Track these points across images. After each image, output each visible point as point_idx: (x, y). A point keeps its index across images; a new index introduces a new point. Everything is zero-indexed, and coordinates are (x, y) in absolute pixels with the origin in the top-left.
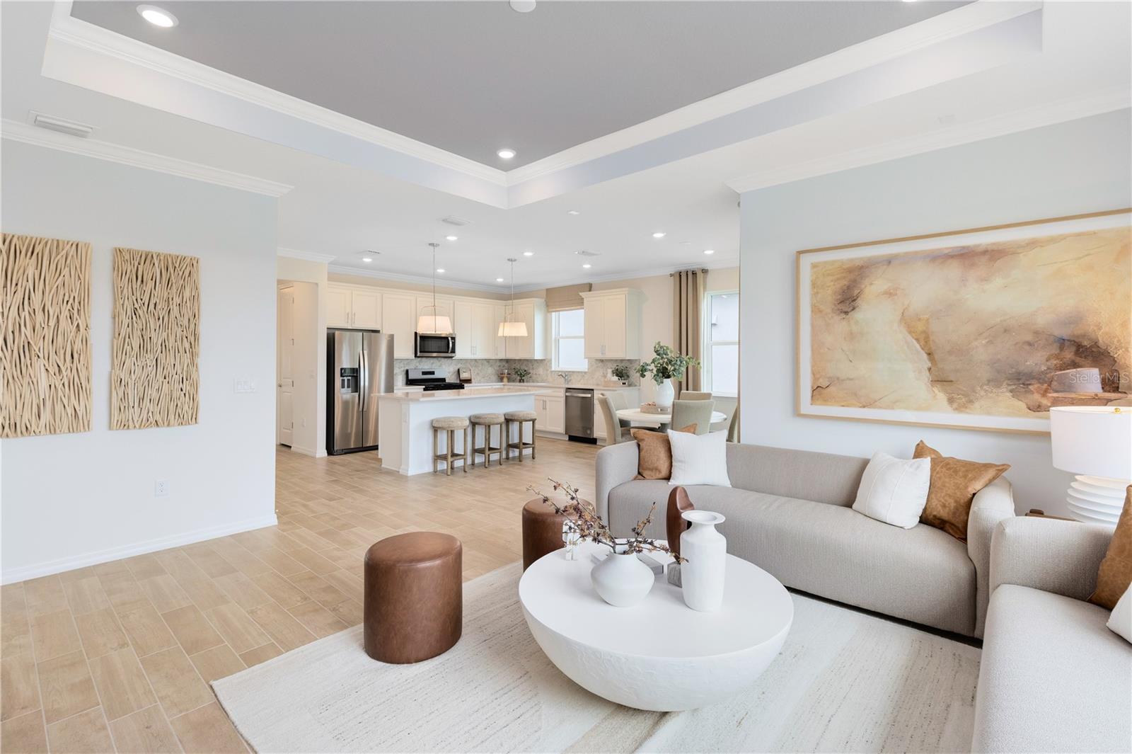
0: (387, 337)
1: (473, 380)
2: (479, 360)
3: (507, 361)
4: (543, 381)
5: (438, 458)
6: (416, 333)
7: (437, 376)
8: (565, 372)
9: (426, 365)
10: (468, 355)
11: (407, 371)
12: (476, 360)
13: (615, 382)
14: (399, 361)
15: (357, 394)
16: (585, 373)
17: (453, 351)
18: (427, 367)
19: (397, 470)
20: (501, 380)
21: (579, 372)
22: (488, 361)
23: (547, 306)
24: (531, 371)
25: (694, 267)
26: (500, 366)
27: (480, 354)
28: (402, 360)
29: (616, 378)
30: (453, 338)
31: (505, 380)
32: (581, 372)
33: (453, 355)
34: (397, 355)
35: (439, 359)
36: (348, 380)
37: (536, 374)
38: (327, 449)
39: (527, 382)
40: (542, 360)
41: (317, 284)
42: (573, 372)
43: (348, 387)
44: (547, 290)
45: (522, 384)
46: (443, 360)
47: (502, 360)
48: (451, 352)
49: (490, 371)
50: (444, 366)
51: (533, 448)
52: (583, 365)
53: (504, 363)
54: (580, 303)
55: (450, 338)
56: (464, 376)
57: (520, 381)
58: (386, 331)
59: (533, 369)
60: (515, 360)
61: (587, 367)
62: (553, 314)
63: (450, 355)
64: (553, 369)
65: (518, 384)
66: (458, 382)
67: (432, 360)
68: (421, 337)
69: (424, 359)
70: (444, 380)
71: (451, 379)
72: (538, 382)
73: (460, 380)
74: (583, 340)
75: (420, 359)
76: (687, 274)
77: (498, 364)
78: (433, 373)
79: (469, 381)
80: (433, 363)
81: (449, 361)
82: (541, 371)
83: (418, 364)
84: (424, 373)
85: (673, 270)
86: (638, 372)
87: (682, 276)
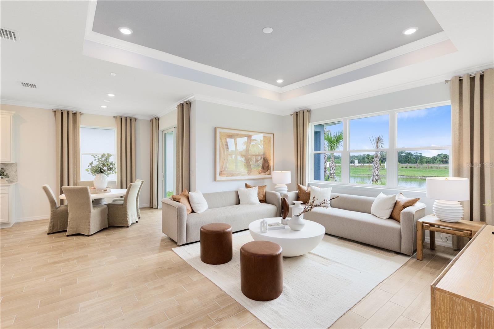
76: (68, 113)
85: (55, 108)
86: (16, 172)
87: (63, 113)
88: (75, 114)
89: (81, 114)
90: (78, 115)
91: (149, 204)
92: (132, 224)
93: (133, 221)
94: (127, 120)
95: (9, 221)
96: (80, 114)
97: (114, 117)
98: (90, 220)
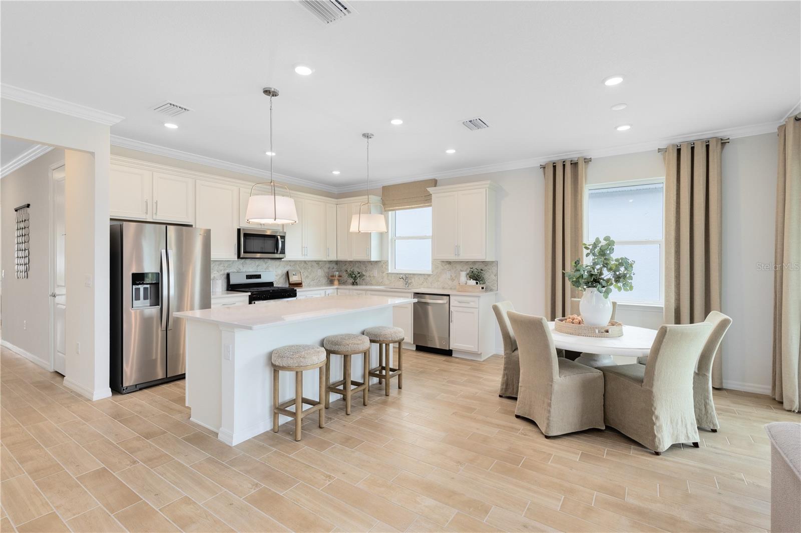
0: (202, 232)
1: (303, 284)
2: (309, 261)
3: (337, 262)
4: (378, 284)
5: (279, 409)
6: (239, 230)
7: (264, 279)
8: (405, 274)
9: (251, 267)
10: (299, 257)
11: (228, 275)
12: (305, 262)
13: (472, 286)
14: (217, 263)
15: (159, 307)
16: (429, 275)
17: (283, 252)
18: (252, 271)
19: (215, 430)
20: (331, 282)
21: (421, 274)
22: (318, 262)
23: (384, 204)
24: (364, 273)
25: (574, 156)
26: (329, 268)
27: (311, 256)
28: (220, 262)
29: (473, 282)
30: (283, 237)
31: (336, 282)
32: (424, 275)
33: (281, 256)
34: (215, 255)
35: (266, 260)
36: (145, 289)
37: (370, 276)
38: (111, 386)
39: (360, 285)
40: (376, 262)
41: (93, 154)
42: (414, 274)
43: (145, 298)
44: (384, 188)
45: (355, 287)
46: (270, 261)
47: (331, 261)
48: (280, 253)
49: (320, 273)
50: (271, 269)
51: (399, 375)
52: (426, 268)
53: (334, 265)
54: (426, 199)
55: (279, 237)
56: (294, 279)
57: (353, 284)
58: (201, 225)
59: (366, 271)
60: (346, 262)
61: (430, 269)
62: (390, 213)
63: (277, 256)
64: (389, 272)
65: (351, 287)
66: (287, 286)
67: (257, 262)
68: (246, 235)
69: (248, 261)
70: (271, 284)
71: (280, 283)
72: (371, 285)
73: (290, 284)
74: (430, 240)
75: (243, 260)
76: (564, 165)
77: (328, 265)
78: (259, 277)
79: (299, 285)
80: (258, 266)
81: (277, 263)
82: (375, 273)
83: (241, 267)
84: (249, 277)
85: (543, 161)
86: (496, 275)
87: (557, 167)
88: (575, 164)
89: (587, 161)
90: (581, 165)
91: (770, 387)
92: (675, 447)
93: (677, 439)
94: (696, 150)
95: (478, 350)
96: (585, 162)
97: (659, 150)
98: (551, 400)
